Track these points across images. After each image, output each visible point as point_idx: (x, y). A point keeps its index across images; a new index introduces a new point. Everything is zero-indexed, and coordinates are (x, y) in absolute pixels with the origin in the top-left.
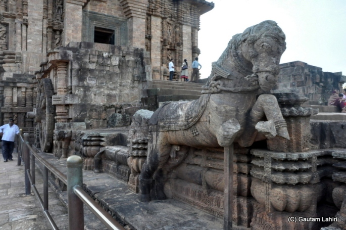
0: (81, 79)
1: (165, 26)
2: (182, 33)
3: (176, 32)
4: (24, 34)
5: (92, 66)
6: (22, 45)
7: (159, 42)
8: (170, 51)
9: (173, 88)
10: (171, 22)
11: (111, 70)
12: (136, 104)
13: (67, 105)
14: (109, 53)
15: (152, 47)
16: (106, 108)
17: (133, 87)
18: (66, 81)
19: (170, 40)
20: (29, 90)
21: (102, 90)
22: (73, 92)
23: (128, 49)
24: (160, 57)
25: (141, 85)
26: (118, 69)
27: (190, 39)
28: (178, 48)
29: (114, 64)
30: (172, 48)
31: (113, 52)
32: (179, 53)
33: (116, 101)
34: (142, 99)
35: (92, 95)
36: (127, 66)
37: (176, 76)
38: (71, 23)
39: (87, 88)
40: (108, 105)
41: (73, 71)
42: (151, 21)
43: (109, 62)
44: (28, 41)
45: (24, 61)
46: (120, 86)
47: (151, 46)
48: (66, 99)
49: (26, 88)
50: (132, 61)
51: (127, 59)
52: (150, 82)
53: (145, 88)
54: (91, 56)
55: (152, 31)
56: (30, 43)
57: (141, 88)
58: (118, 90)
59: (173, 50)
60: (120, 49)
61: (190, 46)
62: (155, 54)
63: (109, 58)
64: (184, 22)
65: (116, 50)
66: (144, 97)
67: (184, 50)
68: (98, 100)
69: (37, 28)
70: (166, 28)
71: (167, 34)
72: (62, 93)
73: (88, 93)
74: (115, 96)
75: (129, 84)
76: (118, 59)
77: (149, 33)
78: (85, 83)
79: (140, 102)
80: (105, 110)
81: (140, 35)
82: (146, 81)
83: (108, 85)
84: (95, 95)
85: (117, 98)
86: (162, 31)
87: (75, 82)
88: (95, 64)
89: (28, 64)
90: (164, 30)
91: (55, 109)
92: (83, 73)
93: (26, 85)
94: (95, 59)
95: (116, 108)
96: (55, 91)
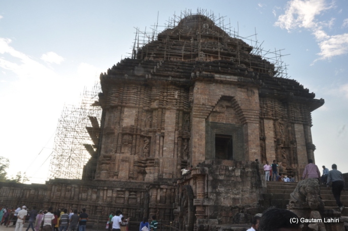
0: (214, 187)
1: (278, 127)
2: (294, 131)
3: (288, 131)
4: (161, 144)
5: (221, 178)
6: (159, 152)
7: (273, 142)
8: (284, 150)
9: (284, 192)
10: (282, 122)
11: (235, 180)
12: (255, 205)
13: (204, 206)
14: (233, 167)
15: (267, 147)
16: (232, 208)
17: (252, 192)
18: (204, 188)
19: (284, 139)
20: (169, 191)
21: (229, 195)
22: (209, 196)
23: (247, 163)
24: (275, 156)
25: (258, 190)
26: (240, 178)
27: (303, 136)
28: (291, 146)
29: (237, 175)
30: (286, 146)
31: (236, 166)
32: (293, 151)
33: (239, 203)
34: (259, 201)
35: (222, 199)
36: (247, 176)
37: (292, 173)
38: (197, 133)
39: (218, 194)
40: (233, 206)
41: (209, 182)
42: (264, 124)
43: (233, 174)
44: (164, 149)
45: (161, 165)
46: (242, 191)
47: (265, 146)
48: (203, 201)
49: (167, 189)
50: (250, 172)
51: (246, 171)
52: (265, 188)
53: (261, 193)
54: (221, 170)
55: (266, 132)
56: (165, 150)
57: (258, 193)
58: (241, 195)
59: (287, 148)
60: (240, 163)
61: (303, 143)
62: (270, 153)
63: (233, 170)
64: (295, 121)
65: (238, 164)
66: (261, 200)
67: (298, 147)
68: (226, 202)
69: (170, 138)
70: (279, 128)
71: (279, 134)
72: (201, 197)
73: (219, 197)
74: (238, 199)
75: (249, 190)
76: (239, 171)
77: (263, 135)
78: (217, 190)
79: (258, 204)
80: (231, 210)
81: (255, 138)
82: (262, 187)
83: (233, 191)
84: (224, 199)
85: (240, 201)
86: (275, 132)
87: (210, 190)
88: (223, 176)
89: (163, 167)
90: (277, 130)
91: (195, 209)
92: (215, 183)
93: (166, 187)
94: (224, 172)
95: (240, 209)
96: (195, 195)
